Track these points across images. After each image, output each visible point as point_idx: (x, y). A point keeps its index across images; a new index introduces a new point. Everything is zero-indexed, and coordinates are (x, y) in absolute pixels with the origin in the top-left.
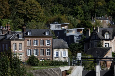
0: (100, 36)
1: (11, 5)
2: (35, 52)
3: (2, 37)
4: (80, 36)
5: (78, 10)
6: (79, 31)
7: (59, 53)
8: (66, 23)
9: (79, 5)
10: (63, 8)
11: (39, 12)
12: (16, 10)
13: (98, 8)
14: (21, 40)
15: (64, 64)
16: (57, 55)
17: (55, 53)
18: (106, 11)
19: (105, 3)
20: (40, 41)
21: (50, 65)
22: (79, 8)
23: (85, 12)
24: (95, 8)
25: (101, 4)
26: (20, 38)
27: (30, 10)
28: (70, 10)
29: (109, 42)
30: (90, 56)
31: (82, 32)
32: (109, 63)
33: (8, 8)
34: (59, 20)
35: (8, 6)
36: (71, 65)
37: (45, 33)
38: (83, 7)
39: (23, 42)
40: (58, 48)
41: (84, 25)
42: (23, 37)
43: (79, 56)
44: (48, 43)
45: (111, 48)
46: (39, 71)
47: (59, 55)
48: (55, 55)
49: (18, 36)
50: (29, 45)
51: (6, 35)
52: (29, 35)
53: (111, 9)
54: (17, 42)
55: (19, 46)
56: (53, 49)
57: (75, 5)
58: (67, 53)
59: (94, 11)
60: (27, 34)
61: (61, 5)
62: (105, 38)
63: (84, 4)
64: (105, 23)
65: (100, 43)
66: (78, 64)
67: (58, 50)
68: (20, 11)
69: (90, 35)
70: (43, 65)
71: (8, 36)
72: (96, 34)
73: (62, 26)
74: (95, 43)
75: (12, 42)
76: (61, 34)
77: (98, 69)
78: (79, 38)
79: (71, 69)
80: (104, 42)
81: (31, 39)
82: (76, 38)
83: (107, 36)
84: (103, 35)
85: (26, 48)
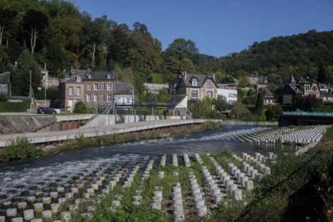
0: (187, 83)
2: (95, 97)
7: (121, 99)
14: (79, 83)
20: (101, 84)
26: (80, 81)
39: (82, 86)
40: (121, 93)
42: (84, 80)
49: (76, 78)
50: (88, 89)
52: (90, 77)
54: (75, 85)
55: (76, 90)
56: (114, 94)
60: (87, 77)
62: (193, 85)
67: (120, 96)
72: (183, 81)
75: (67, 85)
81: (92, 82)
83: (195, 83)
84: (190, 82)
85: (86, 92)
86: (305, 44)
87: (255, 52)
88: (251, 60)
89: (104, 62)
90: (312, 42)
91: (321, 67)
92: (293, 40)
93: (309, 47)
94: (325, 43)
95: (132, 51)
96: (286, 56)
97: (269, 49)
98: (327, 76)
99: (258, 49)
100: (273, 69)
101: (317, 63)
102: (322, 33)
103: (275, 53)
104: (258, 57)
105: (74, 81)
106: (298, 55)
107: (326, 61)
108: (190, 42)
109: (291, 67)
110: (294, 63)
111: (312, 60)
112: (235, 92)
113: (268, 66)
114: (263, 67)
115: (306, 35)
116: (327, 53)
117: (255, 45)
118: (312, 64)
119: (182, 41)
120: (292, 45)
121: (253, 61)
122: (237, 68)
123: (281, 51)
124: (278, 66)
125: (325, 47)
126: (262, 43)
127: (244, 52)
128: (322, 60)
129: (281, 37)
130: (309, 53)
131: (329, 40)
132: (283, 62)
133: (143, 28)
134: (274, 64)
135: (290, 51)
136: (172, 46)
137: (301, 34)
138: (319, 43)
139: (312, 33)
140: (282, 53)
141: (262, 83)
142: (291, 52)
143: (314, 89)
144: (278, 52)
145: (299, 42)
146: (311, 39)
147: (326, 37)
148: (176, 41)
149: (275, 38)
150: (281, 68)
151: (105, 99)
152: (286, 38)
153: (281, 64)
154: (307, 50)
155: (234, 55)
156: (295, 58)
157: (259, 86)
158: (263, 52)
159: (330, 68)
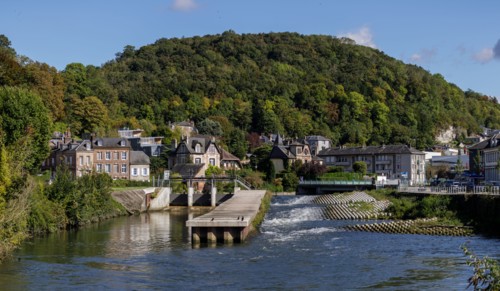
0: (190, 148)
1: (65, 104)
2: (106, 168)
3: (64, 147)
4: (159, 147)
5: (146, 111)
6: (156, 140)
7: (138, 170)
8: (139, 130)
9: (148, 103)
10: (126, 108)
11: (102, 114)
12: (72, 111)
13: (174, 109)
14: (89, 152)
15: (146, 184)
16: (135, 172)
17: (132, 170)
18: (184, 113)
19: (182, 103)
20: (114, 153)
21: (127, 185)
22: (149, 108)
23: (156, 115)
24: (169, 108)
25: (178, 104)
26: (89, 149)
27: (91, 111)
28: (136, 110)
29: (200, 156)
30: (177, 175)
31: (160, 142)
32: (202, 184)
33: (62, 108)
34: (129, 125)
35: (62, 105)
36: (156, 186)
37: (119, 143)
38: (153, 107)
39: (91, 155)
40: (137, 163)
41: (162, 133)
42: (92, 147)
43: (167, 174)
44: (124, 156)
45: (203, 164)
46: (119, 193)
47: (138, 173)
48: (132, 173)
49: (85, 146)
50: (99, 159)
51: (69, 145)
52: (100, 145)
53: (190, 110)
54: (85, 154)
55: (86, 159)
56: (130, 164)
57: (142, 103)
58: (148, 170)
59: (168, 114)
60: (96, 143)
61: (124, 104)
62: (196, 151)
63: (154, 104)
64: (186, 130)
65: (189, 157)
66: (165, 185)
67: (136, 166)
68: (77, 112)
69: (176, 146)
70: (117, 186)
71: (73, 147)
72: (185, 146)
73: (135, 133)
74: (183, 157)
75: (78, 154)
76: (135, 145)
77: (191, 191)
78: (157, 150)
79: (157, 192)
80: (195, 156)
81: (102, 150)
82: (153, 150)
83: (198, 149)
84: (194, 147)
85: (96, 162)
86: (220, 56)
87: (134, 67)
88: (132, 83)
90: (232, 54)
91: (255, 101)
92: (198, 45)
93: (228, 62)
94: (252, 57)
96: (194, 78)
97: (163, 66)
98: (266, 118)
101: (248, 94)
102: (245, 37)
103: (174, 71)
104: (144, 78)
105: (84, 149)
106: (214, 78)
107: (261, 90)
109: (207, 101)
110: (211, 93)
111: (239, 88)
113: (165, 96)
114: (158, 98)
115: (219, 38)
116: (261, 77)
117: (128, 52)
118: (240, 95)
120: (199, 57)
121: (138, 86)
123: (183, 68)
124: (185, 99)
125: (255, 65)
126: (143, 49)
128: (255, 90)
129: (175, 40)
131: (258, 51)
132: (191, 90)
134: (176, 93)
135: (199, 69)
137: (208, 36)
138: (244, 57)
139: (229, 37)
140: (185, 72)
142: (201, 71)
143: (306, 152)
144: (177, 70)
145: (209, 52)
146: (227, 46)
147: (253, 46)
149: (163, 41)
150: (190, 101)
152: (184, 42)
153: (189, 93)
154: (227, 69)
156: (211, 84)
158: (150, 68)
159: (270, 104)
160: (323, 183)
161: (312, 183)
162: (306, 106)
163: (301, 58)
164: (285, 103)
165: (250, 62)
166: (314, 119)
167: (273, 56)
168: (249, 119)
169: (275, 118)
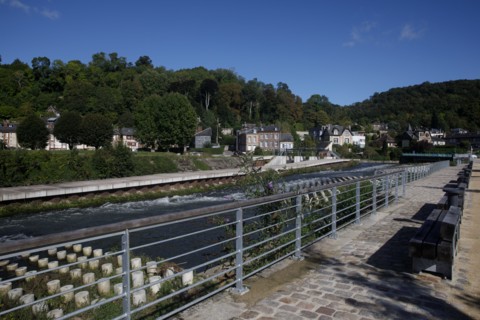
0: (330, 132)
2: (266, 144)
7: (285, 145)
14: (255, 134)
16: (283, 146)
17: (281, 145)
20: (271, 135)
26: (255, 132)
29: (338, 137)
37: (274, 129)
39: (257, 136)
40: (285, 141)
42: (258, 132)
44: (277, 136)
47: (285, 147)
48: (281, 147)
50: (261, 138)
52: (262, 130)
54: (252, 136)
55: (253, 139)
56: (280, 141)
58: (292, 145)
60: (260, 129)
62: (335, 134)
65: (328, 138)
66: (283, 154)
67: (284, 143)
72: (327, 131)
79: (272, 159)
80: (333, 137)
81: (264, 133)
84: (333, 132)
85: (260, 140)
86: (420, 94)
87: (375, 102)
88: (372, 108)
89: (258, 115)
90: (426, 92)
91: (434, 114)
92: (409, 90)
93: (423, 96)
94: (437, 93)
95: (280, 106)
96: (403, 104)
97: (388, 99)
98: (439, 122)
99: (378, 99)
100: (392, 117)
101: (431, 110)
102: (435, 84)
103: (393, 102)
104: (379, 106)
105: (252, 132)
106: (414, 104)
107: (438, 109)
108: (324, 97)
109: (408, 115)
110: (410, 111)
111: (426, 108)
112: (364, 138)
113: (387, 113)
114: (383, 114)
115: (421, 85)
116: (439, 102)
117: (376, 95)
118: (426, 111)
119: (317, 96)
120: (408, 95)
121: (375, 110)
122: (361, 116)
123: (399, 100)
124: (397, 114)
125: (438, 97)
126: (381, 93)
127: (366, 102)
128: (434, 109)
129: (398, 88)
130: (424, 102)
131: (441, 90)
132: (401, 110)
133: (285, 86)
134: (392, 112)
136: (309, 100)
137: (416, 85)
138: (432, 93)
139: (427, 84)
140: (400, 102)
141: (383, 129)
142: (408, 101)
143: (427, 135)
144: (396, 102)
145: (415, 93)
146: (425, 89)
147: (438, 88)
148: (313, 96)
149: (392, 89)
150: (399, 115)
151: (273, 145)
152: (403, 89)
153: (399, 112)
154: (421, 100)
155: (358, 104)
156: (411, 107)
157: (381, 132)
158: (382, 101)
159: (442, 115)
160: (427, 155)
161: (418, 155)
162: (465, 115)
163: (466, 91)
164: (451, 114)
165: (435, 95)
166: (469, 122)
167: (449, 91)
168: (430, 123)
169: (444, 122)
